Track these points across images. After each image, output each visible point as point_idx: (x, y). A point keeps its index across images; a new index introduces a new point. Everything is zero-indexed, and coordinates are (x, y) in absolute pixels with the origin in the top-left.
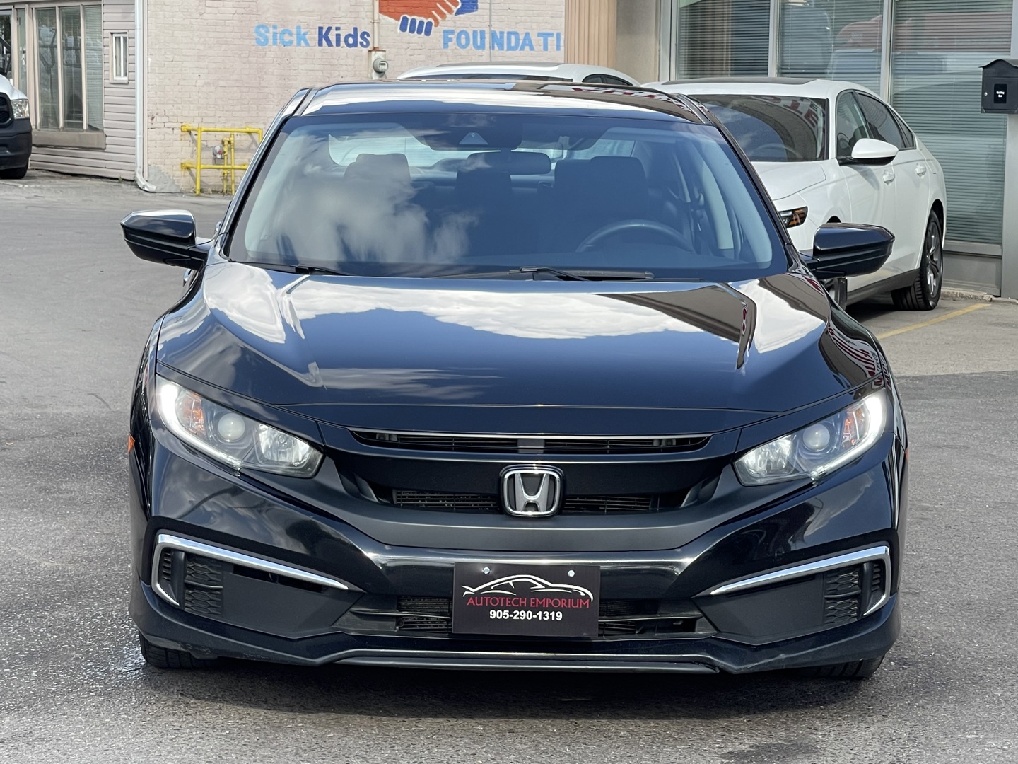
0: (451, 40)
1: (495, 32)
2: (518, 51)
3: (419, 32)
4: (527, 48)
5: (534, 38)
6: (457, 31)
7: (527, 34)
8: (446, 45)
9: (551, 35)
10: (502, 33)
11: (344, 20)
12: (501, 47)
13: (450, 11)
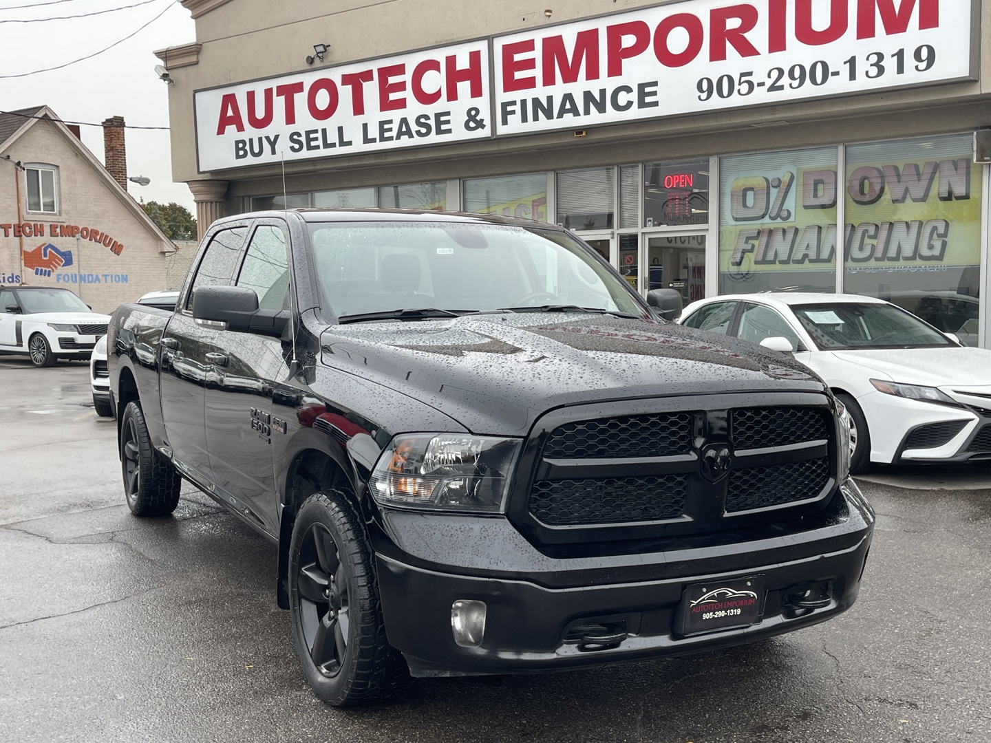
0: (60, 278)
1: (81, 276)
2: (93, 284)
3: (45, 275)
4: (97, 282)
5: (100, 277)
6: (63, 274)
7: (97, 275)
8: (58, 281)
9: (108, 275)
10: (85, 275)
11: (7, 270)
12: (85, 282)
13: (59, 265)
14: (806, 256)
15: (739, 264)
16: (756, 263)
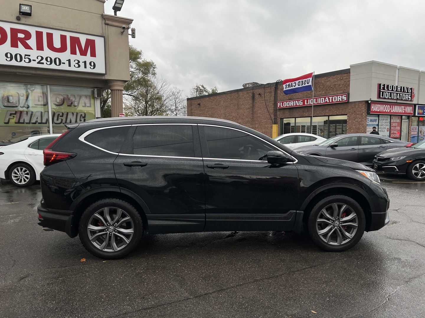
14: (37, 121)
15: (8, 123)
16: (16, 123)
